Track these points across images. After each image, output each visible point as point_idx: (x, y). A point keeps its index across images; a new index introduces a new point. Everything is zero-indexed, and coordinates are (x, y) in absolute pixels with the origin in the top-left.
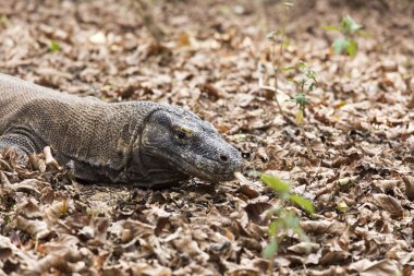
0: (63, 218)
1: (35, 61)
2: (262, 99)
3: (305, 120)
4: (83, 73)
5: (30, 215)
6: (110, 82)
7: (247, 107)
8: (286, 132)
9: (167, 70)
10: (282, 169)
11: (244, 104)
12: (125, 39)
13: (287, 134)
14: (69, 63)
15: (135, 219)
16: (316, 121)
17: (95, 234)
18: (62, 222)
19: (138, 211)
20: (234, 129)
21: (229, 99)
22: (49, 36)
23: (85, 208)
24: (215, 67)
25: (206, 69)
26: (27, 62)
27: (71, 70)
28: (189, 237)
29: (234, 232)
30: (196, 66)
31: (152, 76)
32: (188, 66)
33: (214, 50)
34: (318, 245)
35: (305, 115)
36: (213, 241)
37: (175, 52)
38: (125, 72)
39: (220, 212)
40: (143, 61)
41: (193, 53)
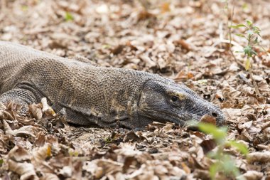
0: (47, 159)
1: (52, 28)
2: (222, 50)
3: (255, 65)
4: (88, 36)
5: (19, 159)
6: (107, 42)
7: (211, 58)
8: (239, 76)
9: (152, 30)
10: (235, 107)
11: (208, 55)
12: (122, 9)
13: (240, 78)
14: (77, 29)
15: (107, 158)
16: (264, 66)
17: (73, 173)
18: (46, 163)
19: (111, 151)
20: (198, 76)
21: (197, 52)
22: (65, 9)
23: (67, 150)
24: (188, 27)
25: (182, 28)
26: (46, 29)
27: (78, 35)
28: (151, 173)
29: (190, 166)
30: (174, 27)
31: (139, 36)
32: (168, 27)
33: (189, 14)
34: (262, 174)
35: (255, 62)
36: (172, 175)
37: (159, 17)
38: (119, 34)
39: (180, 148)
40: (135, 25)
41: (172, 17)
